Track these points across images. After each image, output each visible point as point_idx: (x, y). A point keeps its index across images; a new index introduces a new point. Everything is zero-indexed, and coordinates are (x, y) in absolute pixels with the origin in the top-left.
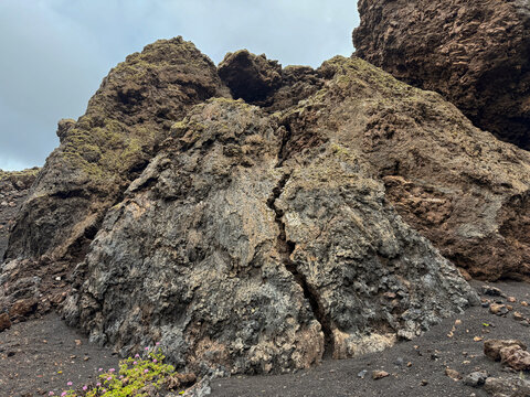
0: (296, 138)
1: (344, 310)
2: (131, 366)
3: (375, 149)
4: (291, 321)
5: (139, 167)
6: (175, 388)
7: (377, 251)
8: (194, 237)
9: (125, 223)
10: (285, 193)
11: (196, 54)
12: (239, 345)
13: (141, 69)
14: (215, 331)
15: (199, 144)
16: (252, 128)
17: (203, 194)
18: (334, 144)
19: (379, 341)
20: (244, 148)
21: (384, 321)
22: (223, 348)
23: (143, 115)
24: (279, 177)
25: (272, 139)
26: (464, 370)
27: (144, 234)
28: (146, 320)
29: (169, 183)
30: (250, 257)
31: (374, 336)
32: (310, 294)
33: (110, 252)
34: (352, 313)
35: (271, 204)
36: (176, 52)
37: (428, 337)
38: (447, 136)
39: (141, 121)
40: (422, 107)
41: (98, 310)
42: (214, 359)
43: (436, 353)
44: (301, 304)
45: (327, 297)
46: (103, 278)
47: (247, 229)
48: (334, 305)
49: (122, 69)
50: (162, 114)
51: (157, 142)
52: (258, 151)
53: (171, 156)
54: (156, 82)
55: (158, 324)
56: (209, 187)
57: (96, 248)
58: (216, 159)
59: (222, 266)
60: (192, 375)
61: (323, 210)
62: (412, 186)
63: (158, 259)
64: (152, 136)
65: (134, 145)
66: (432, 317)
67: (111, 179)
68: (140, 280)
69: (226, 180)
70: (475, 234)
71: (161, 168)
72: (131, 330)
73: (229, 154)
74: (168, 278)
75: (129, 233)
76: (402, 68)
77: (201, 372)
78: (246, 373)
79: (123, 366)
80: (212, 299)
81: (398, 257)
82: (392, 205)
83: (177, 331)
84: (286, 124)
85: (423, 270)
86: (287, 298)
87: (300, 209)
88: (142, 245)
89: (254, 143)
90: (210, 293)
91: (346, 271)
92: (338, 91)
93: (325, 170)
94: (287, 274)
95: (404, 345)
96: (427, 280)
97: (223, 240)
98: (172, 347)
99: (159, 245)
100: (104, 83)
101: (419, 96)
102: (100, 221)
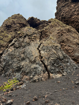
0: (43, 35)
1: (52, 70)
2: (10, 81)
3: (59, 38)
4: (42, 72)
5: (11, 41)
6: (19, 85)
7: (59, 58)
8: (22, 55)
9: (8, 52)
10: (41, 47)
11: (22, 17)
12: (32, 77)
13: (11, 20)
14: (27, 74)
15: (23, 36)
16: (34, 33)
17: (24, 47)
18: (51, 37)
19: (59, 76)
20: (33, 37)
21: (60, 72)
22: (28, 77)
23: (12, 30)
24: (40, 44)
25: (38, 36)
26: (75, 81)
27: (12, 55)
28: (13, 72)
29: (17, 44)
30: (34, 59)
31: (58, 75)
32: (46, 67)
33: (5, 58)
34: (54, 70)
35: (38, 49)
36: (18, 17)
37: (68, 75)
38: (73, 35)
39: (11, 31)
40: (68, 29)
41: (3, 70)
42: (27, 79)
43: (70, 78)
44: (44, 69)
45: (49, 67)
46: (4, 64)
47: (33, 54)
48: (50, 69)
49: (7, 20)
50: (16, 30)
51: (15, 36)
52: (35, 38)
53: (17, 39)
54: (14, 23)
55: (15, 73)
56: (25, 45)
57: (2, 58)
58: (27, 40)
59: (28, 61)
60: (22, 82)
61: (48, 50)
62: (66, 45)
63: (15, 60)
64: (14, 35)
65: (10, 36)
66: (69, 71)
67: (5, 43)
68: (11, 64)
69: (29, 44)
70: (78, 55)
71: (15, 41)
72: (10, 74)
73: (29, 39)
74: (17, 64)
75: (9, 55)
76: (65, 21)
77: (24, 82)
78: (33, 82)
79: (8, 81)
80: (26, 68)
81: (63, 59)
82: (62, 49)
83: (19, 74)
84: (41, 32)
85: (68, 62)
86: (41, 67)
87: (44, 50)
88: (12, 57)
89: (34, 36)
90: (26, 67)
91: (53, 62)
92: (52, 26)
93: (49, 42)
94: (41, 63)
95: (63, 76)
96: (68, 64)
97: (28, 56)
98: (18, 77)
99: (15, 57)
100: (3, 23)
101: (68, 27)
102: (3, 52)
